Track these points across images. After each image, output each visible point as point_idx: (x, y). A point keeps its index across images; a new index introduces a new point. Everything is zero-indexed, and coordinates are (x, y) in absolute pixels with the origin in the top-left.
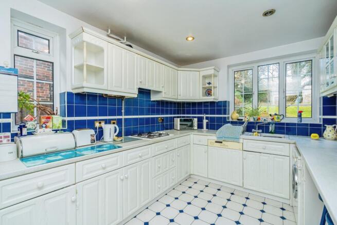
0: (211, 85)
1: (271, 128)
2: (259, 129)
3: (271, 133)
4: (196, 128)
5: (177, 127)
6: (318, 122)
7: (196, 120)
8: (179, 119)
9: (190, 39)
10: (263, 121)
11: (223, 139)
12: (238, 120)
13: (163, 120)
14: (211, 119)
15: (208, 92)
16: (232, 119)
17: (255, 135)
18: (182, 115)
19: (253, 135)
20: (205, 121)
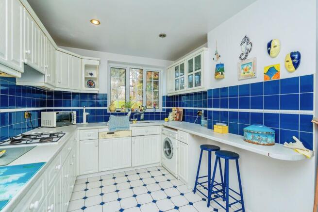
0: (93, 76)
1: (142, 117)
2: (135, 118)
3: (142, 120)
4: (75, 122)
5: (50, 122)
6: (161, 111)
7: (75, 113)
8: (55, 113)
9: (95, 22)
10: (135, 111)
11: (117, 129)
12: (117, 111)
13: (30, 115)
14: (92, 112)
15: (90, 83)
16: (110, 111)
17: (135, 123)
18: (47, 108)
19: (133, 123)
20: (85, 114)
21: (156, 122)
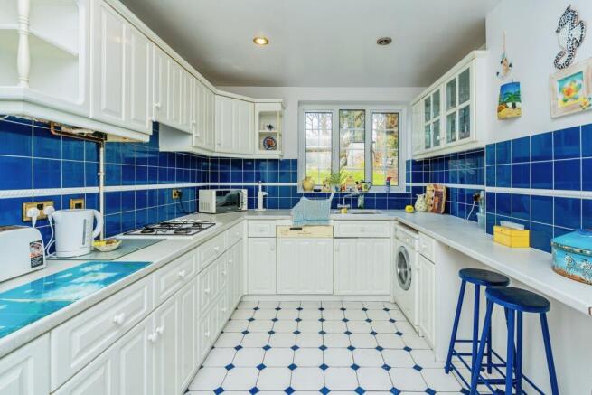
0: (273, 131)
1: (360, 201)
2: (346, 204)
3: (360, 208)
4: (245, 207)
5: (208, 205)
6: (404, 191)
7: (245, 192)
8: (214, 191)
9: (261, 42)
10: (347, 191)
11: (306, 222)
12: (315, 190)
13: (180, 194)
14: (272, 191)
15: (269, 143)
16: (305, 189)
17: (345, 213)
18: (210, 184)
19: (340, 213)
20: (261, 194)
21: (384, 214)
